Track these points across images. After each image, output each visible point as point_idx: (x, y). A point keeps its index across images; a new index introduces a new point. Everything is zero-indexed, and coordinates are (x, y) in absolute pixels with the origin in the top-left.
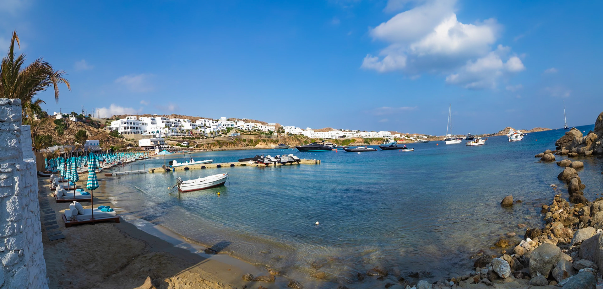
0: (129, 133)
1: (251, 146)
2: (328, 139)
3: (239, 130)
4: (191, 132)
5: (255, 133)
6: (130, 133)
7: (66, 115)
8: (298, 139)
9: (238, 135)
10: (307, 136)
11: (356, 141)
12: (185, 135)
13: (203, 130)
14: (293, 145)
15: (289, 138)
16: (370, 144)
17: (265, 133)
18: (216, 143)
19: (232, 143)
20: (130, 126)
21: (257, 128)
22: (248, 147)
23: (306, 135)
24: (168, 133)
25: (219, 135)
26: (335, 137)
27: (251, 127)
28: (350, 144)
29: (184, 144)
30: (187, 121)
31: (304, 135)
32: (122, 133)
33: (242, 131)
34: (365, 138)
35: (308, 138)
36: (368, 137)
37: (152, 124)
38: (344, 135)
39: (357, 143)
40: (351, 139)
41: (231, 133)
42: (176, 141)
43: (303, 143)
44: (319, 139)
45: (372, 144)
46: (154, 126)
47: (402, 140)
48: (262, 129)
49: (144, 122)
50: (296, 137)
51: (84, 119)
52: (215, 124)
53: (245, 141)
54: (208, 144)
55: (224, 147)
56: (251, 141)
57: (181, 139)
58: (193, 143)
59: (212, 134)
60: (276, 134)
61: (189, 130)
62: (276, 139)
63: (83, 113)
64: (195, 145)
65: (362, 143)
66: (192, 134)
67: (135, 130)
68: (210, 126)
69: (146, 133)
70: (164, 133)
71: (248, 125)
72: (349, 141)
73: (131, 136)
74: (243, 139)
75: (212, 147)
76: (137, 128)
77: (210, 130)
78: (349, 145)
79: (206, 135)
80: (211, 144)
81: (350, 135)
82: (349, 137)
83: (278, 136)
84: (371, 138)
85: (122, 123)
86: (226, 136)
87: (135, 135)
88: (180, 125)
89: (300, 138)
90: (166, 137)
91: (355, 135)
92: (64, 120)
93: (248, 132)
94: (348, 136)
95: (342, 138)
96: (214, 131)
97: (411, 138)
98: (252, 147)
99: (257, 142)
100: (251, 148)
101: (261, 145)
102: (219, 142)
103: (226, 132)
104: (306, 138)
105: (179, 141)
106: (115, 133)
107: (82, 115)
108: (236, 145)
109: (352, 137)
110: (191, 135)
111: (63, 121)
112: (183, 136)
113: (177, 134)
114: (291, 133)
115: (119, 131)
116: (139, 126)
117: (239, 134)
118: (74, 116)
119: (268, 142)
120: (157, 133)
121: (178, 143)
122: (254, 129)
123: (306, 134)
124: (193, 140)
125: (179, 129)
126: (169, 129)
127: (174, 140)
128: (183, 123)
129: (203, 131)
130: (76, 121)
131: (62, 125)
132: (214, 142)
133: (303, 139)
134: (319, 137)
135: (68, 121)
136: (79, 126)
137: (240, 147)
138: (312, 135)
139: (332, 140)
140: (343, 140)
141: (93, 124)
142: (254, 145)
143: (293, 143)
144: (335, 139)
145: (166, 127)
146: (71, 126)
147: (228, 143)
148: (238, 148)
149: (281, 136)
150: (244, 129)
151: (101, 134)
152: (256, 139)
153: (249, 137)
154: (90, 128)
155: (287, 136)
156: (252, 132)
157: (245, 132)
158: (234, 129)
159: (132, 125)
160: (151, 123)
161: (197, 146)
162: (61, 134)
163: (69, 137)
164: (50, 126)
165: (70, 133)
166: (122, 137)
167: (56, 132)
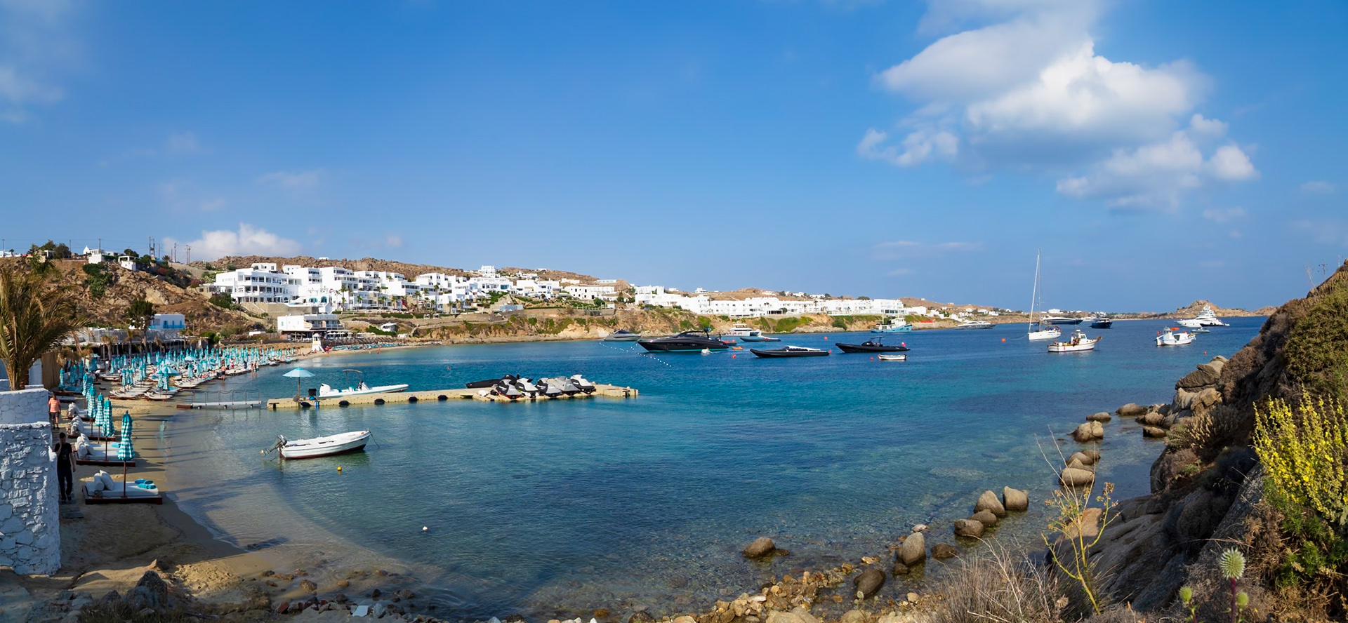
0: (255, 300)
1: (547, 335)
2: (742, 317)
3: (521, 299)
4: (403, 301)
5: (560, 304)
6: (259, 300)
7: (112, 254)
8: (665, 317)
9: (518, 309)
10: (689, 311)
11: (812, 322)
12: (389, 307)
13: (432, 297)
14: (654, 331)
15: (644, 315)
16: (848, 330)
17: (585, 305)
18: (463, 326)
19: (502, 326)
20: (258, 284)
21: (564, 292)
22: (541, 337)
23: (687, 308)
24: (348, 302)
25: (471, 309)
26: (760, 312)
27: (551, 291)
28: (797, 328)
29: (384, 327)
30: (396, 277)
31: (683, 308)
32: (240, 299)
33: (526, 300)
34: (837, 315)
35: (692, 315)
36: (844, 313)
37: (311, 282)
38: (783, 307)
39: (815, 326)
40: (799, 317)
41: (500, 306)
42: (367, 321)
43: (679, 325)
44: (720, 317)
45: (852, 329)
46: (317, 286)
47: (929, 320)
48: (577, 296)
49: (294, 277)
50: (662, 313)
51: (152, 265)
52: (462, 284)
53: (534, 321)
54: (444, 328)
55: (481, 336)
56: (550, 322)
57: (379, 318)
58: (406, 325)
59: (454, 306)
60: (613, 306)
61: (399, 297)
62: (611, 317)
63: (152, 252)
64: (411, 330)
65: (826, 325)
66: (406, 306)
67: (271, 295)
68: (450, 289)
69: (297, 301)
70: (340, 304)
71: (543, 287)
72: (795, 321)
73: (261, 308)
74: (528, 318)
75: (452, 336)
76: (276, 290)
77: (449, 297)
78: (793, 331)
79: (439, 309)
80: (450, 330)
81: (796, 308)
82: (794, 313)
83: (615, 310)
84: (850, 314)
85: (240, 277)
86: (487, 310)
87: (269, 306)
88: (379, 285)
89: (670, 315)
90: (343, 312)
91: (811, 307)
92: (107, 265)
93: (543, 302)
94: (792, 310)
95: (776, 315)
96: (459, 299)
97: (953, 317)
98: (552, 336)
99: (562, 325)
100: (546, 338)
101: (573, 330)
102: (470, 325)
103: (489, 302)
104: (686, 314)
105: (374, 321)
106: (224, 299)
107: (150, 257)
108: (511, 331)
109: (803, 311)
110: (404, 307)
111: (105, 268)
112: (385, 311)
113: (369, 305)
114: (650, 303)
115: (234, 295)
116: (280, 286)
117: (520, 307)
118: (131, 259)
119: (590, 323)
120: (322, 301)
121: (370, 326)
122: (557, 295)
123: (687, 305)
124: (407, 320)
125: (375, 295)
126: (351, 295)
127: (361, 318)
128: (385, 282)
129: (433, 301)
130: (135, 269)
131: (102, 276)
132: (458, 324)
133: (680, 316)
134: (721, 313)
135: (114, 269)
136: (141, 279)
137: (521, 336)
138: (703, 308)
139: (752, 319)
140: (780, 318)
141: (173, 278)
142: (556, 332)
143: (653, 325)
144: (759, 316)
145: (343, 290)
146: (122, 280)
147: (492, 327)
148: (517, 339)
149: (625, 312)
150: (531, 295)
151: (190, 301)
152: (561, 317)
153: (544, 314)
154: (166, 287)
155: (638, 310)
156: (553, 303)
157: (534, 303)
158: (508, 296)
159: (264, 284)
160: (310, 280)
161: (416, 334)
162: (97, 295)
163: (117, 302)
164: (74, 277)
165: (120, 294)
166: (239, 308)
167: (88, 289)
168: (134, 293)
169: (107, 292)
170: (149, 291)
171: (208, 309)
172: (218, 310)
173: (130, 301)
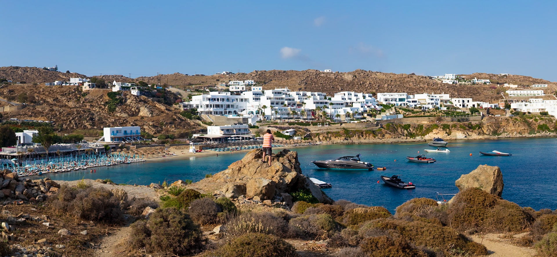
0: (211, 113)
4: (313, 113)
9: (398, 118)
12: (300, 118)
18: (343, 132)
19: (375, 131)
20: (216, 103)
22: (403, 139)
24: (270, 114)
25: (361, 118)
29: (286, 133)
32: (201, 112)
37: (254, 100)
41: (384, 115)
42: (277, 127)
51: (154, 91)
55: (354, 139)
57: (287, 125)
58: (302, 131)
61: (310, 110)
66: (314, 116)
69: (242, 113)
70: (263, 115)
76: (228, 106)
77: (345, 110)
80: (333, 134)
85: (204, 99)
86: (371, 119)
87: (216, 117)
93: (421, 112)
96: (354, 111)
102: (351, 130)
105: (281, 127)
106: (192, 112)
110: (312, 118)
115: (199, 110)
117: (400, 116)
118: (138, 88)
119: (453, 128)
120: (257, 114)
121: (277, 131)
122: (441, 105)
124: (304, 127)
126: (273, 110)
127: (275, 125)
130: (139, 94)
131: (117, 99)
132: (341, 130)
135: (125, 95)
136: (141, 101)
141: (166, 99)
146: (129, 101)
149: (492, 118)
154: (157, 105)
156: (429, 113)
159: (220, 103)
160: (254, 99)
162: (112, 110)
163: (121, 115)
164: (101, 100)
165: (124, 111)
166: (199, 119)
167: (107, 107)
168: (133, 109)
169: (117, 109)
170: (142, 109)
171: (175, 120)
172: (183, 120)
173: (128, 114)
